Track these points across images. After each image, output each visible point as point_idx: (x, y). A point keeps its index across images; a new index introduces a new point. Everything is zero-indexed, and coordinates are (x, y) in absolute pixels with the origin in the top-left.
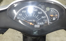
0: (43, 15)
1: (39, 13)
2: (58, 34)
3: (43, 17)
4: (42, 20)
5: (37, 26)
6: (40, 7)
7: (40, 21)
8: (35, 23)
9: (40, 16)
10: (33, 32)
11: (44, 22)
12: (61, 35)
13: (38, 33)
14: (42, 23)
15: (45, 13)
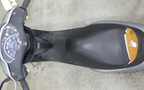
0: (12, 38)
1: (10, 41)
2: (38, 9)
3: (14, 38)
4: (16, 39)
5: (20, 42)
6: (5, 40)
7: (17, 41)
8: (18, 44)
9: (12, 40)
10: (25, 46)
11: (17, 38)
12: (39, 5)
13: (25, 42)
14: (18, 39)
15: (10, 37)
